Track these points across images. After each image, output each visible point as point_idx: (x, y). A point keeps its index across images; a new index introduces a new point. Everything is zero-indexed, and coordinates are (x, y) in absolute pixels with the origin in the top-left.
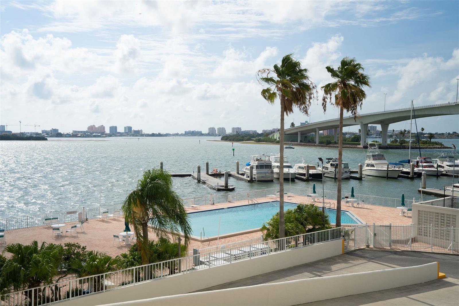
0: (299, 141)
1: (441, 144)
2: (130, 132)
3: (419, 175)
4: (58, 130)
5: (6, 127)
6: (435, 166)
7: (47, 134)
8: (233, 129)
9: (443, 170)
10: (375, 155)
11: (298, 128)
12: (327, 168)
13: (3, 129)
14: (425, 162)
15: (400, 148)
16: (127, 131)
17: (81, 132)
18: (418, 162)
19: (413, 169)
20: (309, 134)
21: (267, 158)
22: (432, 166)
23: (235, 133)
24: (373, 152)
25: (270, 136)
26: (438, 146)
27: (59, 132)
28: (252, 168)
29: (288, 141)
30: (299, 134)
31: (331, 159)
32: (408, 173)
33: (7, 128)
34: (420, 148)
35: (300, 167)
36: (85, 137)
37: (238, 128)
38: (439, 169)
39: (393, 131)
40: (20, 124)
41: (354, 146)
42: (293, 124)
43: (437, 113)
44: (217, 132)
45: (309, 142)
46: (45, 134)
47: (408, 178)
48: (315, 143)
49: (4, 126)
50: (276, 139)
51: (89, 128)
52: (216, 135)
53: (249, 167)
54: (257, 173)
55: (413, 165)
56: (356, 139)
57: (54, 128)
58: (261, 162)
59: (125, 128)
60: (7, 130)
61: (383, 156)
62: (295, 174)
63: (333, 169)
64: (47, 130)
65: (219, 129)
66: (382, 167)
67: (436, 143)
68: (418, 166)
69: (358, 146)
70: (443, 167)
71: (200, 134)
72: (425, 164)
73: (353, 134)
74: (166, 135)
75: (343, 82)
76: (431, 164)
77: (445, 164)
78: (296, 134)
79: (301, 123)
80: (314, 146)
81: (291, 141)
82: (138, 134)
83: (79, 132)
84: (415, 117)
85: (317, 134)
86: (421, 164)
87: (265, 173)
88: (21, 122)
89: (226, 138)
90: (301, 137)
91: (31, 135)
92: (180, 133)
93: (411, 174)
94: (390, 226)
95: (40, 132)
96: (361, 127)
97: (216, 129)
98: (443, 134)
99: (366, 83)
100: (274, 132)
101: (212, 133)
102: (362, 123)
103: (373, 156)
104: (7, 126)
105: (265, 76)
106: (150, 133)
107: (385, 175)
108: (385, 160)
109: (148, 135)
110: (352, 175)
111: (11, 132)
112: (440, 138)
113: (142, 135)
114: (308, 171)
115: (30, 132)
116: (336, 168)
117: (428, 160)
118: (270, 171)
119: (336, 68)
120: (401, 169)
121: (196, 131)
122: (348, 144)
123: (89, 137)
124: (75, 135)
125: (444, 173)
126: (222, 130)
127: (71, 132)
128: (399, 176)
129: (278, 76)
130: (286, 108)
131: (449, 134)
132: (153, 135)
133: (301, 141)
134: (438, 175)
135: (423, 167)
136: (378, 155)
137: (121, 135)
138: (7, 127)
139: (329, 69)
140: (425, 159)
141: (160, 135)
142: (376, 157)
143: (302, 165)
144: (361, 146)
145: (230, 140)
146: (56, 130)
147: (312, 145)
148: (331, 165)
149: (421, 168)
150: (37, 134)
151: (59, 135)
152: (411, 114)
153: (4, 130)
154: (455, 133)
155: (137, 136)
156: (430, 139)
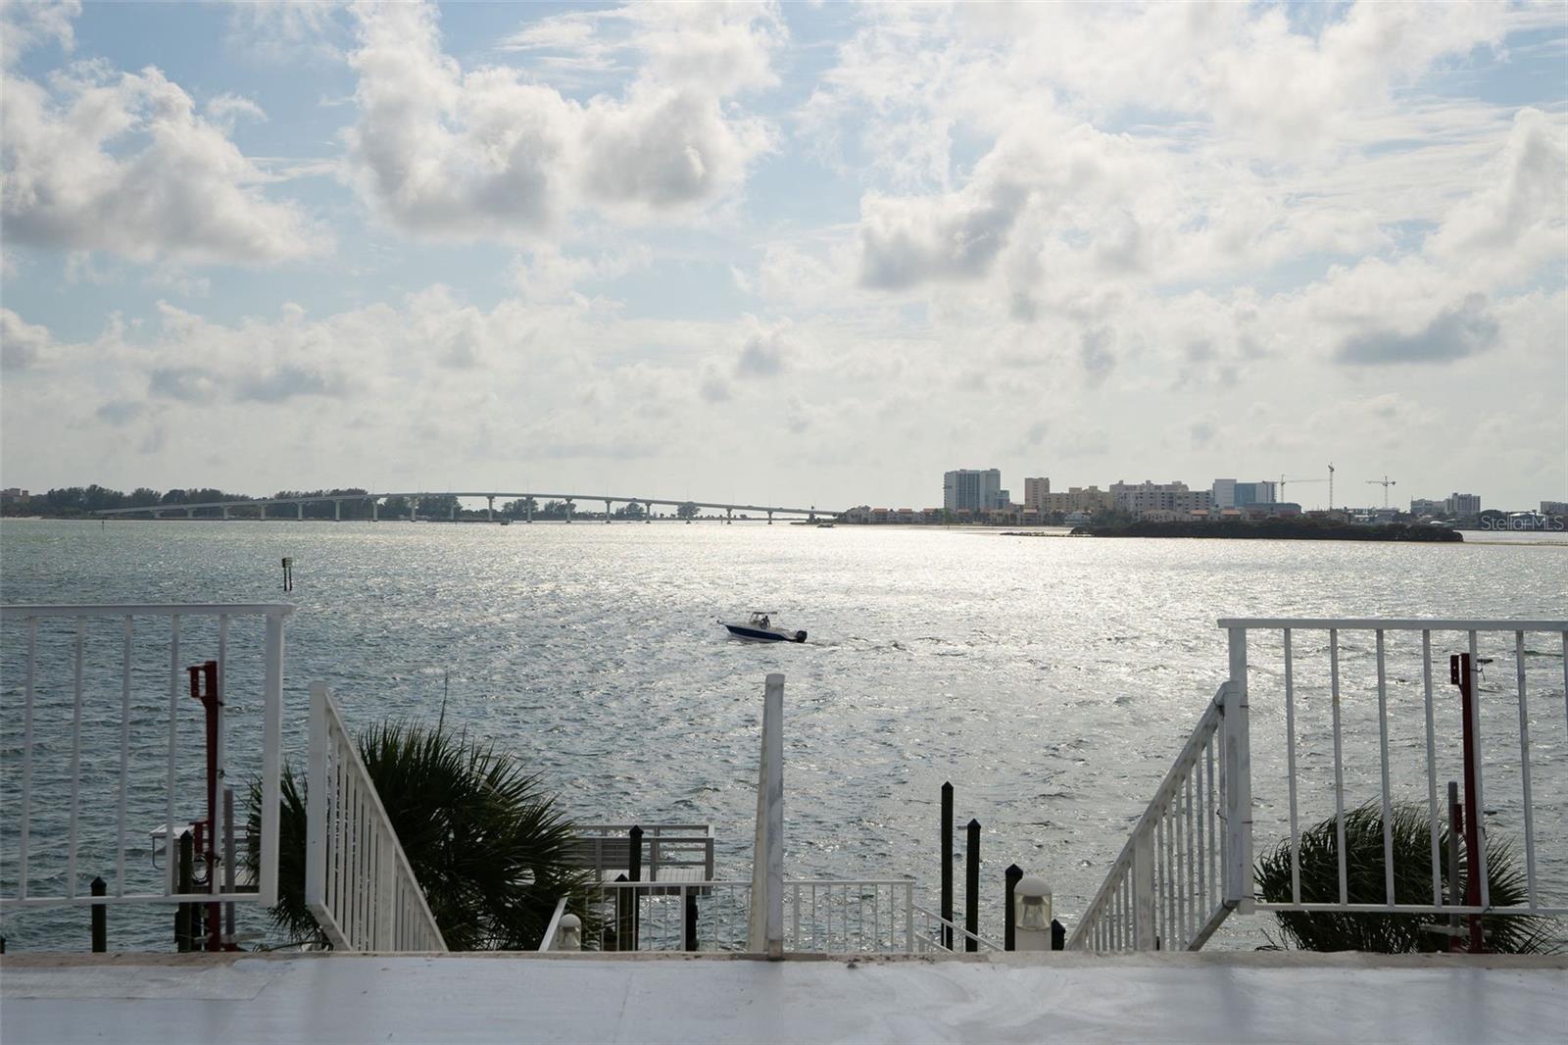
4: (1479, 498)
5: (1278, 488)
7: (1437, 518)
13: (1270, 499)
27: (1487, 506)
33: (1282, 494)
40: (1331, 475)
46: (1429, 516)
49: (1273, 485)
57: (1460, 493)
60: (1282, 499)
64: (1434, 500)
88: (1332, 470)
91: (1372, 519)
95: (1406, 508)
104: (1283, 484)
111: (1297, 507)
115: (1368, 506)
127: (1533, 506)
138: (1282, 490)
146: (1469, 501)
150: (1397, 515)
153: (1274, 500)
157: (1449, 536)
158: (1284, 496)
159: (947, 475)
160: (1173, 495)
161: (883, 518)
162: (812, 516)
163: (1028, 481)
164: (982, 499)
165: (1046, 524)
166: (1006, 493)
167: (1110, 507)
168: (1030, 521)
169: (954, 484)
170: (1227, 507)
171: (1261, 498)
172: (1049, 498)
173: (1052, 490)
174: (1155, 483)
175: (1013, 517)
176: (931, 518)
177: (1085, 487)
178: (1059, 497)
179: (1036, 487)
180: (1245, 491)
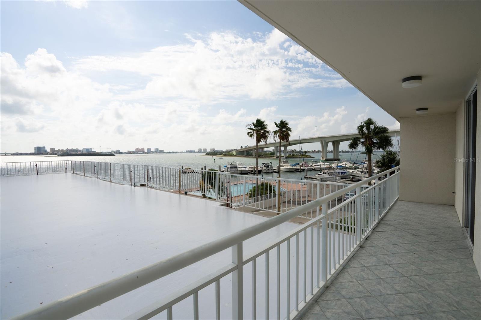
0: (245, 155)
1: (310, 156)
2: (157, 151)
3: (303, 170)
5: (93, 149)
6: (310, 166)
7: (114, 153)
8: (211, 149)
9: (313, 168)
10: (284, 161)
11: (244, 149)
12: (263, 168)
14: (306, 164)
15: (293, 158)
16: (156, 151)
17: (132, 151)
18: (302, 164)
19: (301, 167)
20: (250, 152)
21: (235, 163)
22: (309, 166)
23: (212, 151)
24: (283, 160)
25: (231, 153)
26: (309, 157)
27: (120, 151)
28: (228, 168)
29: (240, 155)
30: (245, 151)
31: (264, 163)
32: (299, 169)
34: (303, 158)
35: (250, 168)
36: (135, 154)
37: (213, 149)
38: (312, 167)
39: (289, 150)
41: (271, 157)
42: (242, 147)
43: (308, 142)
44: (202, 151)
45: (250, 155)
47: (298, 171)
48: (253, 156)
49: (92, 149)
50: (233, 154)
51: (136, 149)
52: (202, 152)
53: (226, 168)
54: (230, 171)
55: (301, 165)
56: (272, 154)
57: (118, 150)
58: (232, 165)
59: (155, 149)
61: (287, 161)
62: (248, 171)
63: (266, 168)
65: (204, 149)
66: (287, 167)
67: (308, 156)
68: (302, 166)
69: (274, 157)
70: (313, 166)
71: (194, 152)
72: (305, 165)
73: (270, 151)
74: (177, 153)
75: (281, 129)
76: (308, 165)
77: (314, 165)
78: (244, 151)
79: (245, 146)
80: (253, 157)
81: (241, 155)
82: (162, 152)
83: (131, 151)
84: (301, 143)
85: (254, 152)
86: (304, 165)
87: (234, 171)
89: (208, 154)
90: (246, 153)
91: (106, 153)
92: (184, 152)
93: (300, 170)
94: (300, 191)
95: (110, 152)
96: (275, 148)
97: (202, 149)
98: (310, 151)
99: (290, 131)
100: (232, 151)
101: (200, 151)
102: (275, 146)
103: (283, 161)
105: (249, 127)
106: (168, 152)
107: (289, 170)
108: (288, 163)
109: (167, 153)
110: (274, 171)
111: (95, 152)
112: (309, 153)
113: (164, 153)
114: (254, 169)
115: (105, 151)
116: (267, 167)
117: (307, 163)
118: (236, 170)
119: (278, 124)
120: (296, 167)
121: (192, 150)
122: (269, 156)
123: (136, 154)
124: (129, 153)
125: (314, 169)
126: (205, 150)
127: (127, 152)
128: (295, 171)
129: (254, 127)
130: (258, 140)
131: (312, 151)
132: (170, 153)
133: (246, 155)
134: (311, 170)
135: (305, 166)
136: (285, 161)
137: (153, 152)
139: (276, 124)
140: (305, 163)
141: (173, 153)
142: (285, 162)
143: (251, 166)
144: (275, 157)
145: (210, 155)
146: (119, 151)
147: (251, 157)
148: (265, 166)
149: (304, 167)
150: (109, 152)
151: (121, 153)
152: (299, 142)
154: (315, 151)
155: (161, 153)
156: (305, 153)
157: (114, 155)
158: (93, 150)
159: (35, 147)
160: (75, 150)
161: (21, 154)
162: (6, 154)
163: (51, 148)
164: (42, 151)
165: (53, 155)
166: (47, 150)
167: (65, 152)
168: (50, 154)
169: (36, 148)
170: (84, 152)
171: (90, 150)
172: (54, 151)
173: (55, 150)
174: (73, 148)
175: (48, 154)
176: (32, 154)
177: (61, 149)
178: (56, 151)
179: (52, 149)
180: (88, 150)
